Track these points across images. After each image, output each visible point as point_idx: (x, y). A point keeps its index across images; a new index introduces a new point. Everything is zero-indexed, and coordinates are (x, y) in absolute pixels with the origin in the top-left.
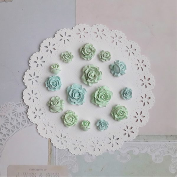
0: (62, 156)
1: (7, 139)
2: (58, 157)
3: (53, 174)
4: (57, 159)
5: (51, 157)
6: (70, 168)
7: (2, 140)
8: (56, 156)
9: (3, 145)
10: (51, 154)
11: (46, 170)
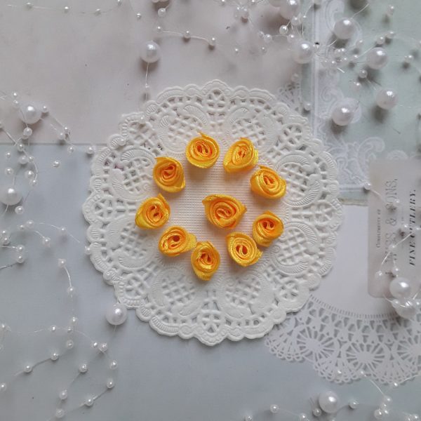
0: (348, 173)
1: (311, 300)
2: (349, 183)
3: (388, 195)
4: (354, 186)
5: (350, 200)
6: (375, 156)
7: (310, 309)
8: (347, 189)
9: (323, 307)
10: (342, 200)
11: (379, 210)
